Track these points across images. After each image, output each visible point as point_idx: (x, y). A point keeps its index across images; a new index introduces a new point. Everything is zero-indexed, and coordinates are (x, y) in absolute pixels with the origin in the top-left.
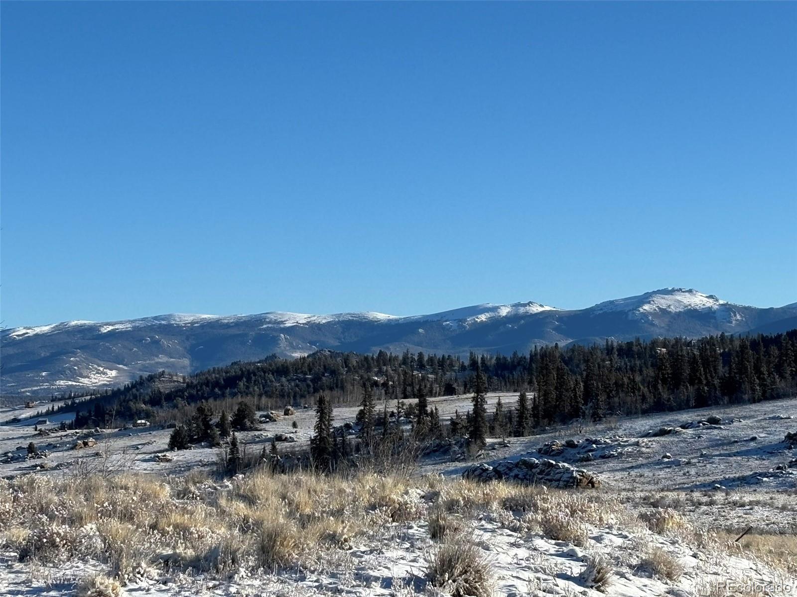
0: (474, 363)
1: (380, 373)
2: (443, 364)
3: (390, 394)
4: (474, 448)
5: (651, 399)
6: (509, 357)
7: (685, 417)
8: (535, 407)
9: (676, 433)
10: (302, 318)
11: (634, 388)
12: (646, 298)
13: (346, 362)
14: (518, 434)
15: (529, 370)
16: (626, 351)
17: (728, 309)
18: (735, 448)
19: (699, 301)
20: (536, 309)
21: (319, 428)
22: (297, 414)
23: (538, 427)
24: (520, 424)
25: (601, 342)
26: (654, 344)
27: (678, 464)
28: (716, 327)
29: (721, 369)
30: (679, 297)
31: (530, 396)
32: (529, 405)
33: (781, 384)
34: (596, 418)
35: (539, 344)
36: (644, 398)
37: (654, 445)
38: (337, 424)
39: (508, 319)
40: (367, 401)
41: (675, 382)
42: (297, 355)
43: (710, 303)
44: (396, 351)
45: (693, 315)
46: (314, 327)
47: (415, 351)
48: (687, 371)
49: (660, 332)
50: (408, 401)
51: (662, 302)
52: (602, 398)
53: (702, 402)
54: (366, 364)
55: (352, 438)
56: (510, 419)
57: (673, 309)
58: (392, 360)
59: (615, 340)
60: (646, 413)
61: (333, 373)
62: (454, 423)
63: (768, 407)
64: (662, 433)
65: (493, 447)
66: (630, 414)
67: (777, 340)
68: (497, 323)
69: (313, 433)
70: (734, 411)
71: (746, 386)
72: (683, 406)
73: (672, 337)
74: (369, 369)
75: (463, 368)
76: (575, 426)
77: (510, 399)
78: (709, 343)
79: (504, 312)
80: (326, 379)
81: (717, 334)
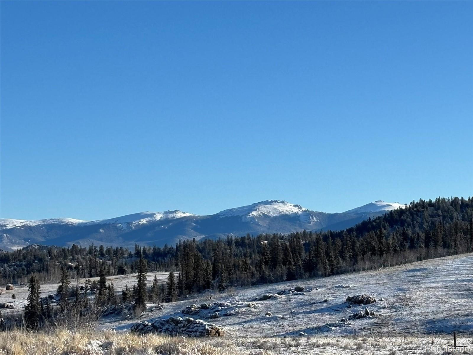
0: (138, 253)
1: (73, 260)
2: (117, 253)
3: (80, 274)
4: (138, 310)
5: (257, 276)
6: (162, 248)
7: (281, 287)
8: (180, 282)
9: (274, 298)
10: (19, 223)
11: (246, 267)
12: (254, 207)
13: (50, 253)
14: (168, 300)
15: (176, 256)
16: (241, 243)
17: (308, 214)
18: (313, 308)
19: (289, 209)
20: (180, 215)
21: (31, 298)
22: (15, 289)
23: (181, 296)
24: (170, 293)
25: (224, 237)
26: (259, 238)
27: (275, 319)
28: (300, 226)
29: (305, 255)
30: (276, 206)
31: (176, 274)
32: (176, 280)
33: (343, 264)
34: (221, 289)
35: (182, 239)
36: (253, 275)
37: (260, 306)
38: (43, 296)
39: (161, 222)
40: (64, 279)
41: (273, 263)
42: (15, 248)
43: (296, 210)
44: (84, 244)
45: (285, 218)
46: (27, 229)
47: (97, 244)
48: (281, 256)
49: (263, 230)
50: (93, 279)
51: (264, 210)
52: (225, 275)
53: (291, 277)
54: (64, 253)
55: (54, 305)
56: (163, 290)
57: (272, 214)
58: (82, 251)
59: (234, 236)
60: (254, 284)
61: (41, 260)
62: (124, 294)
63: (334, 279)
64: (265, 298)
65: (151, 310)
66: (244, 285)
67: (340, 235)
68: (153, 225)
69: (26, 302)
70: (313, 283)
71: (320, 266)
72: (279, 280)
73: (271, 233)
74: (65, 257)
75: (130, 256)
76: (207, 294)
77: (163, 276)
78: (295, 237)
79: (158, 217)
80: (36, 265)
81: (301, 231)
